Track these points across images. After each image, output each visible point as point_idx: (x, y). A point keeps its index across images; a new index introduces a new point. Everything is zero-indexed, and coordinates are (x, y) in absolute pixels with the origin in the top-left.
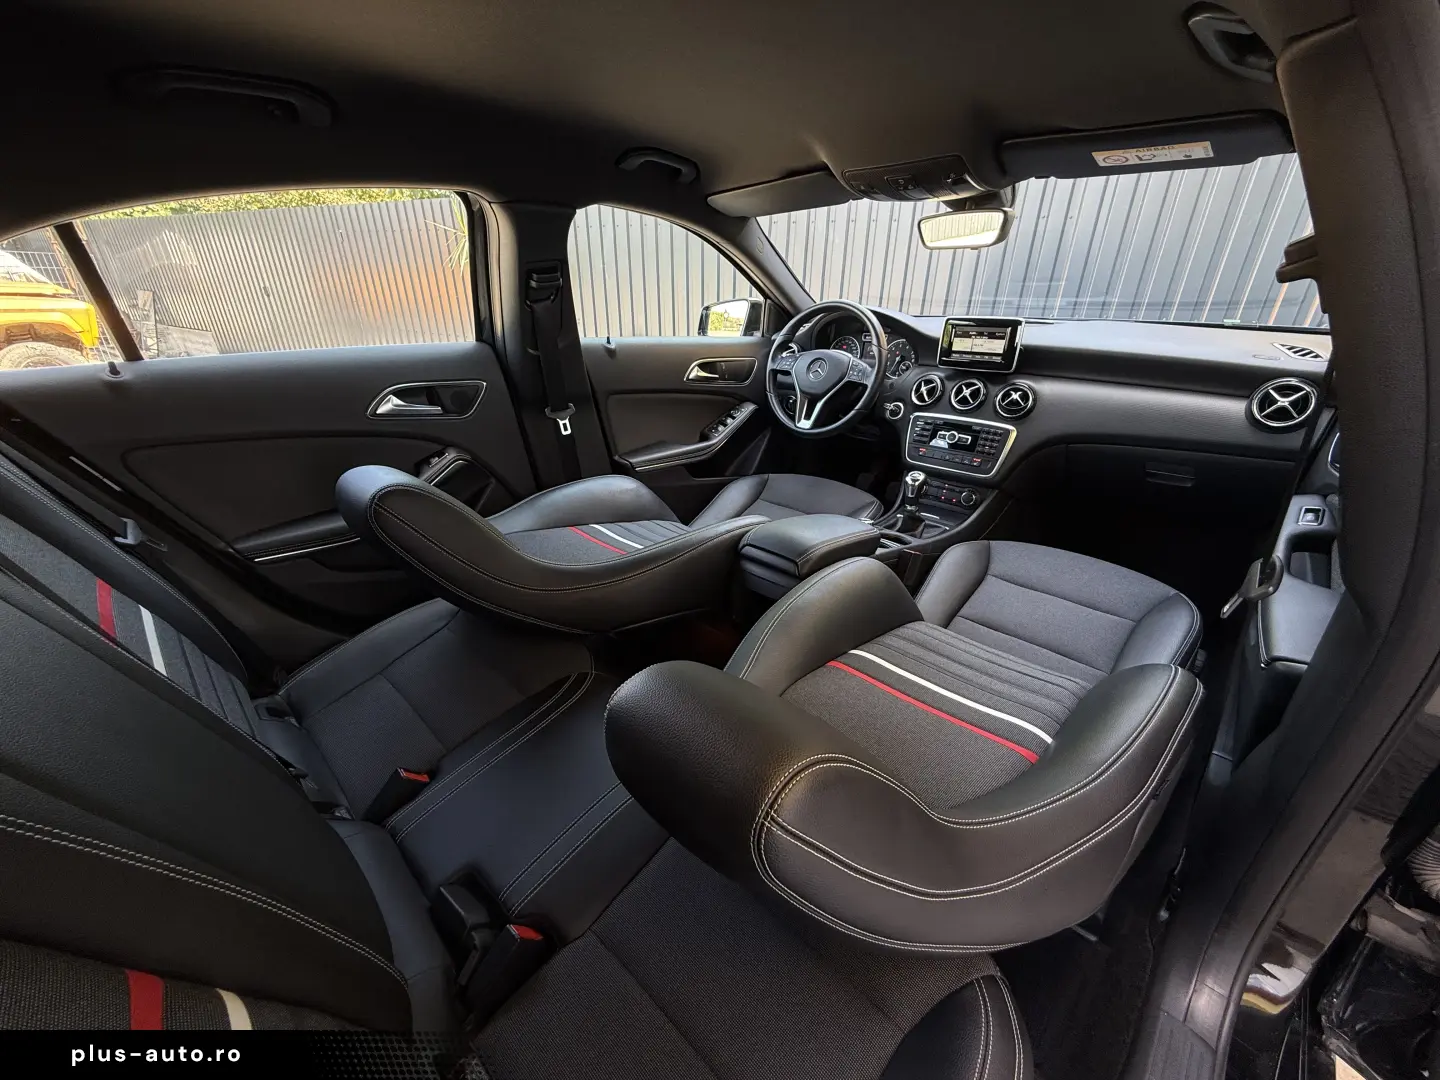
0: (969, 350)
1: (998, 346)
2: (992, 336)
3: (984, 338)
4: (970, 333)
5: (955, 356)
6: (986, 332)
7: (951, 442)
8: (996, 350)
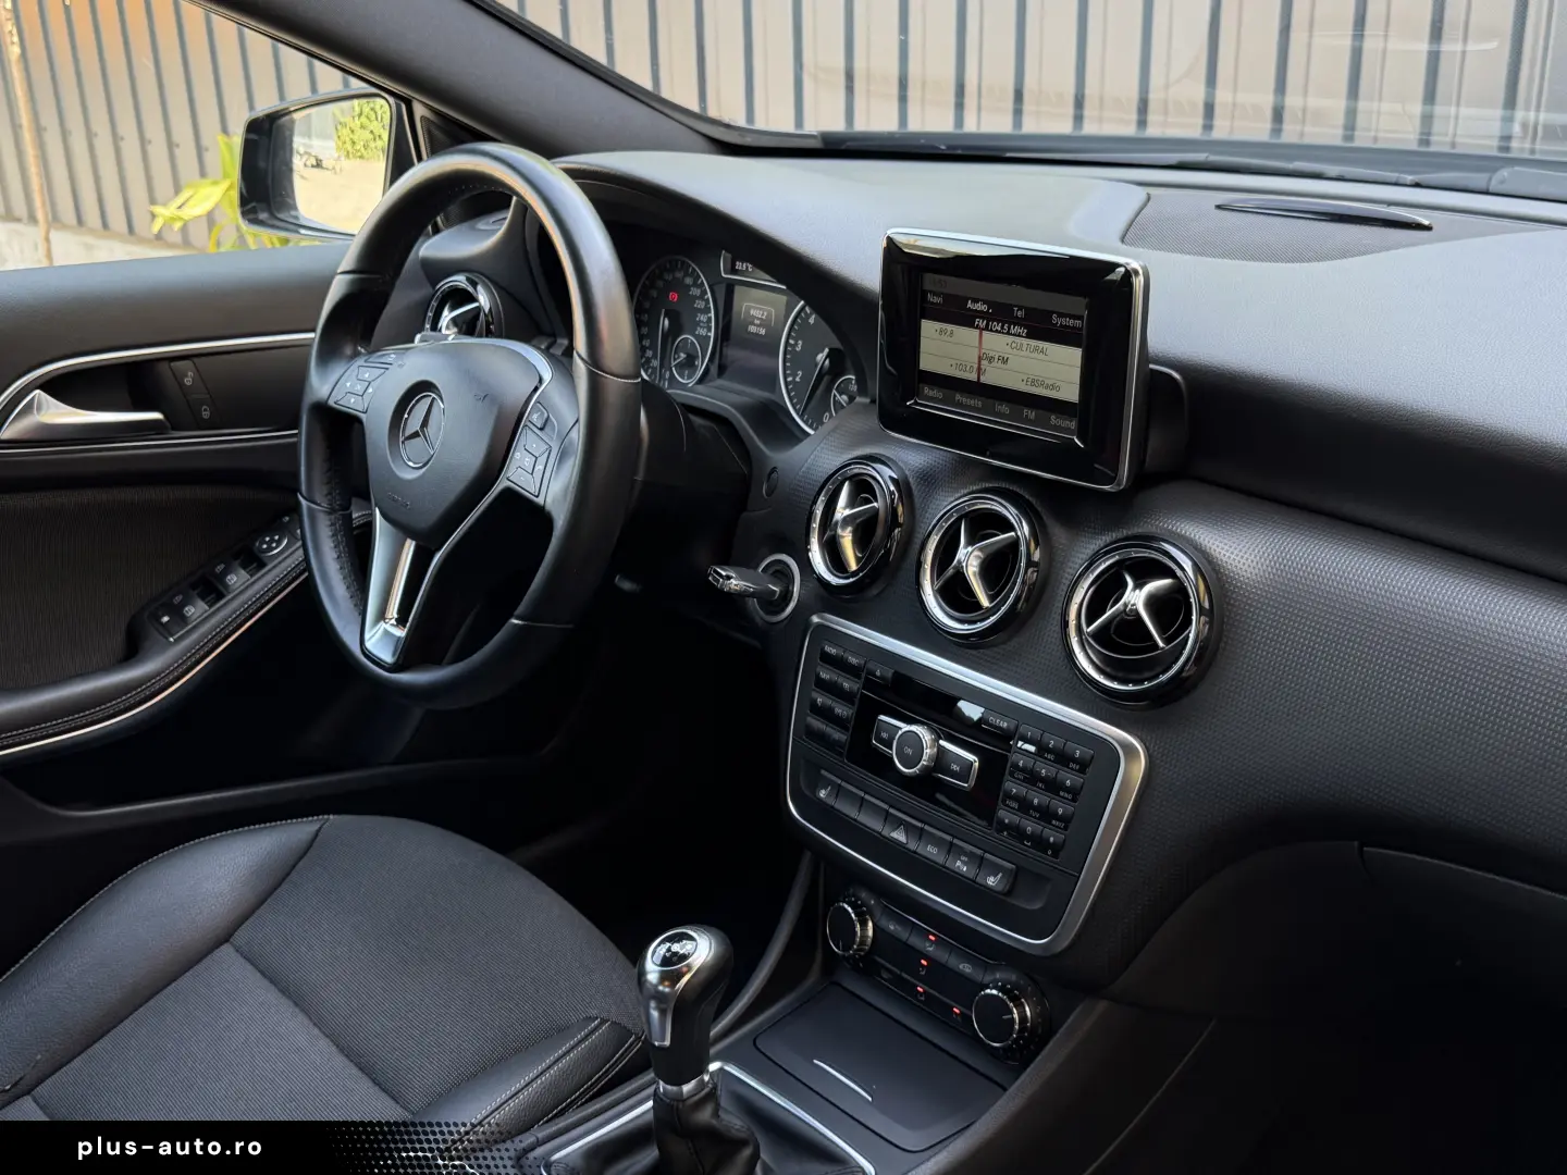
0: (973, 377)
2: (1041, 328)
3: (1016, 329)
4: (970, 305)
5: (931, 393)
6: (1020, 308)
7: (907, 771)
8: (1058, 389)
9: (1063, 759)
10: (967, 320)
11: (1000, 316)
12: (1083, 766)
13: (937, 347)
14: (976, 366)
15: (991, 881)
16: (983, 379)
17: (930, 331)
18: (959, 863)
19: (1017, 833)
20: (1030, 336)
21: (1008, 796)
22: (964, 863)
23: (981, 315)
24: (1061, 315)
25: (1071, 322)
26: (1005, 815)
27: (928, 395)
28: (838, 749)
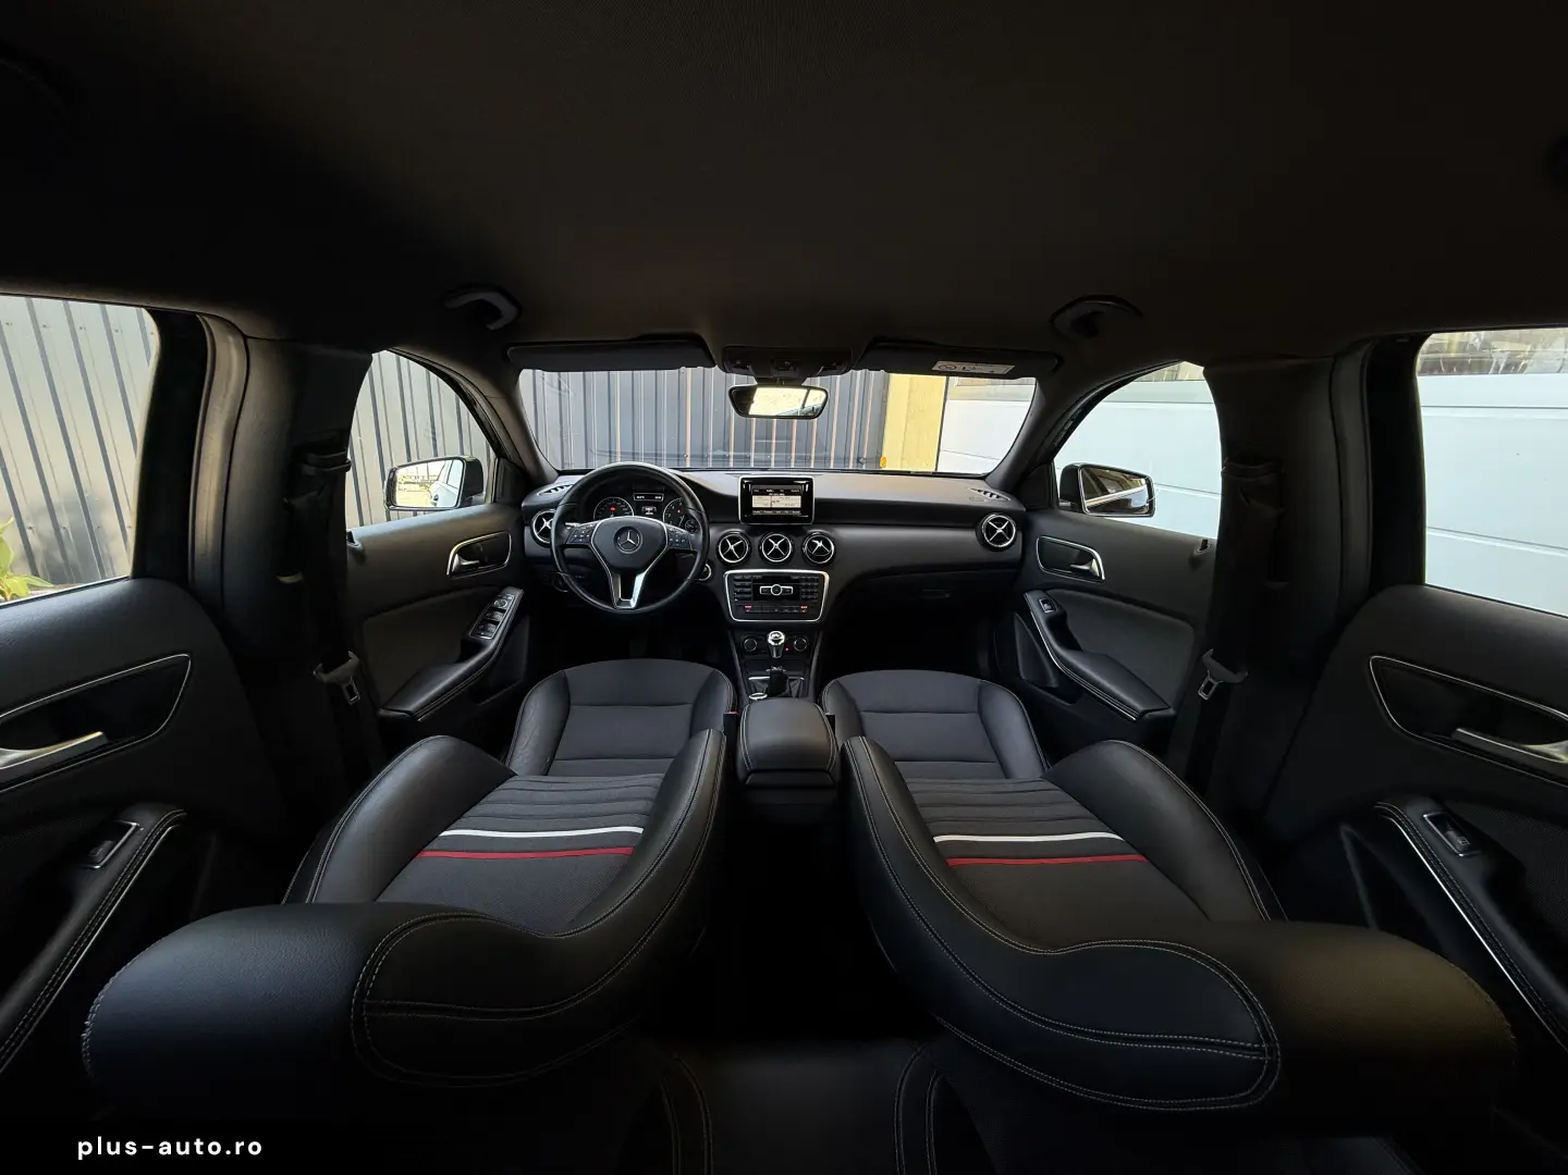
0: (769, 507)
1: (795, 502)
2: (788, 493)
3: (781, 494)
4: (767, 491)
6: (782, 490)
7: (777, 595)
9: (813, 580)
11: (777, 492)
12: (817, 581)
13: (758, 502)
14: (770, 504)
15: (804, 612)
16: (772, 507)
19: (806, 599)
20: (785, 496)
21: (802, 593)
22: (795, 611)
23: (771, 493)
25: (796, 491)
26: (804, 597)
27: (756, 513)
28: (749, 599)
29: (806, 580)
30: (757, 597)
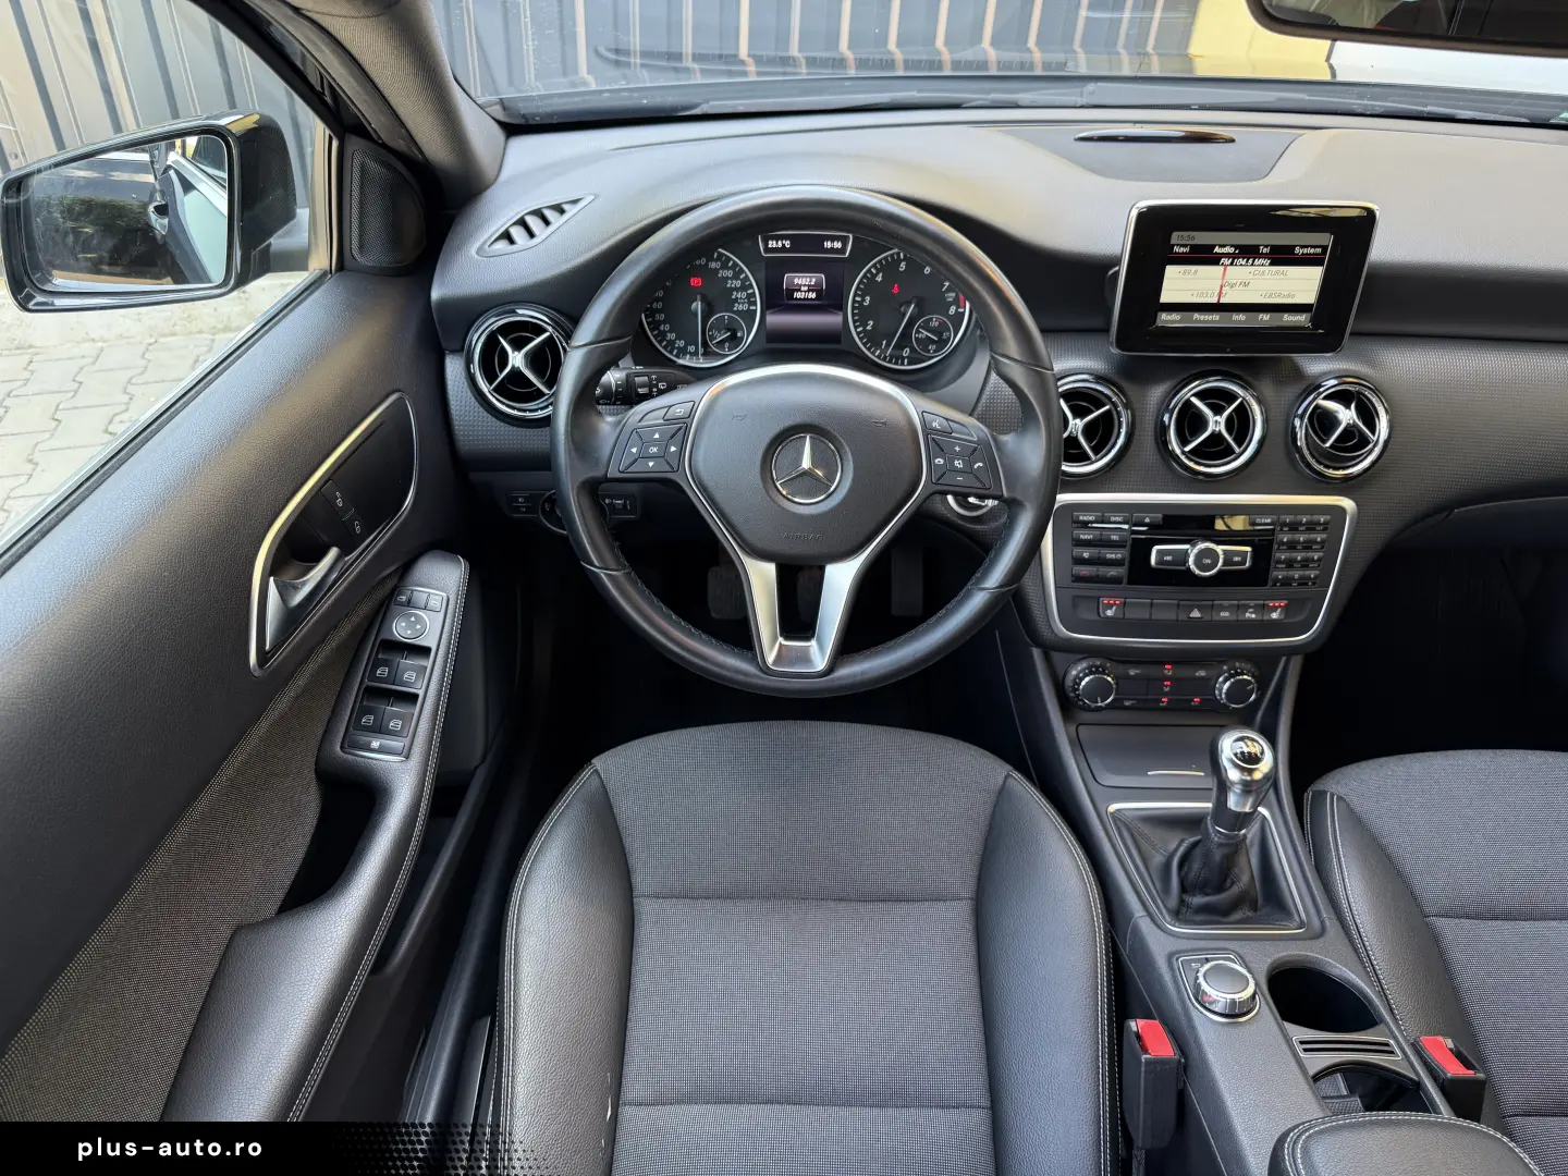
0: (1214, 300)
1: (1302, 284)
2: (1282, 256)
3: (1261, 261)
4: (1217, 250)
5: (1169, 318)
6: (1266, 246)
7: (1207, 574)
8: (1293, 296)
9: (1311, 527)
10: (1214, 260)
11: (1248, 253)
12: (1325, 527)
13: (1181, 284)
14: (1217, 292)
15: (1275, 616)
16: (1223, 301)
17: (1172, 273)
18: (1247, 615)
19: (1287, 582)
20: (1271, 264)
21: (1279, 562)
22: (1251, 613)
23: (1227, 255)
24: (1303, 247)
25: (1312, 251)
26: (1278, 575)
27: (1166, 319)
28: (1116, 581)
29: (1294, 527)
30: (1140, 572)
